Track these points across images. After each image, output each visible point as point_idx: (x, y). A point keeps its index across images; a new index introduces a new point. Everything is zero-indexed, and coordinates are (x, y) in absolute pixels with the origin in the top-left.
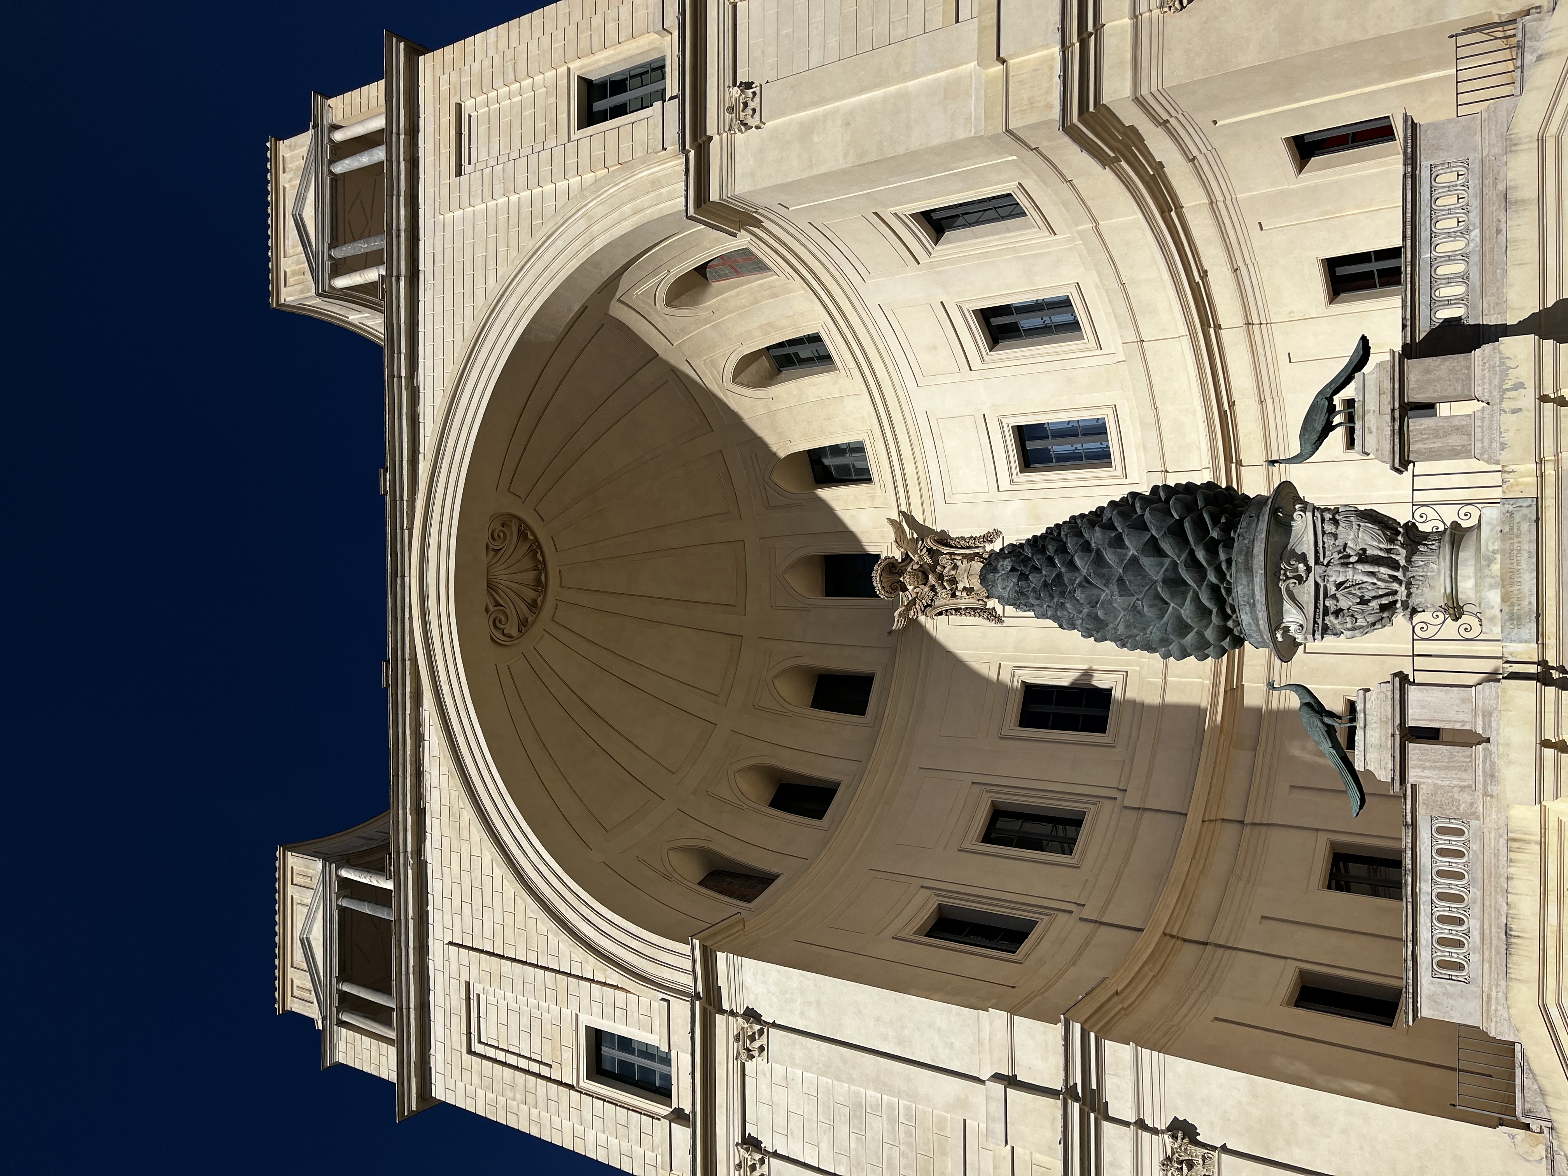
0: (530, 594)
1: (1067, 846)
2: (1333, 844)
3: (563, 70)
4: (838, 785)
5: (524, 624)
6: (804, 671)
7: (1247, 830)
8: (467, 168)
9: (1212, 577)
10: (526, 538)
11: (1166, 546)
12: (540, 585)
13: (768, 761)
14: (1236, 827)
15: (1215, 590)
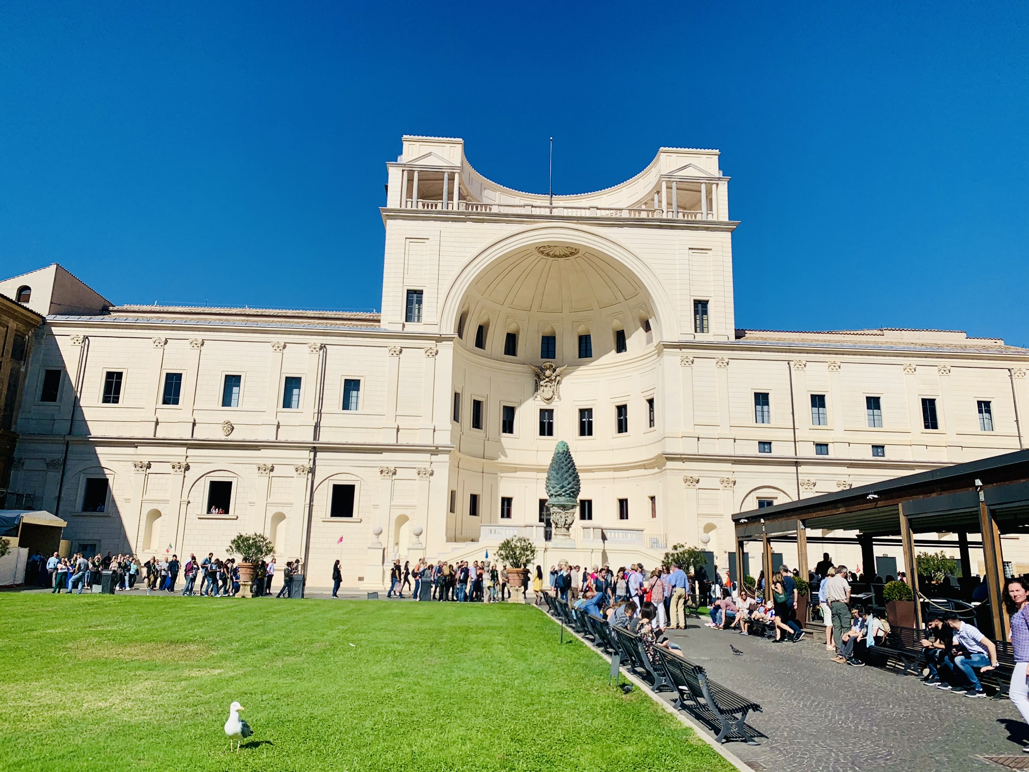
0: (551, 253)
1: (474, 425)
2: (479, 495)
3: (712, 295)
4: (485, 349)
5: (542, 252)
6: (518, 331)
7: (482, 473)
8: (691, 251)
9: (563, 494)
10: (571, 254)
11: (570, 486)
12: (555, 256)
13: (491, 324)
15: (561, 494)
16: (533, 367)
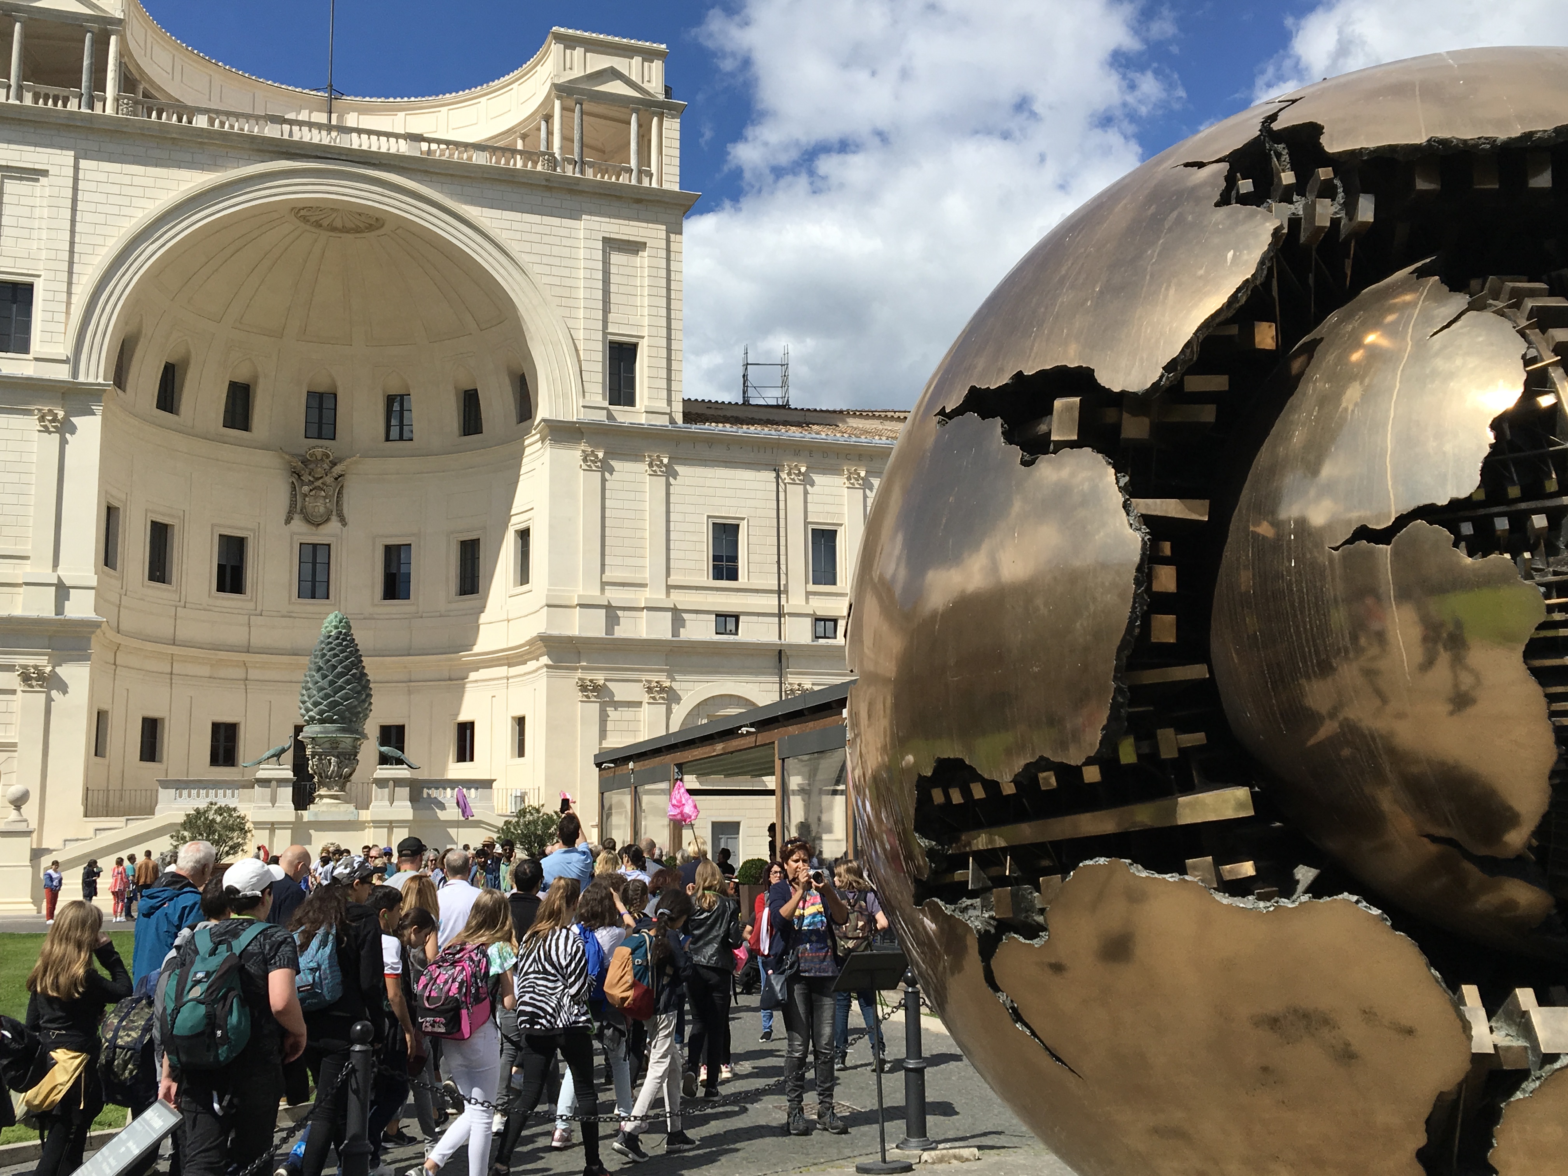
0: (325, 223)
1: (152, 577)
2: (163, 719)
3: (645, 333)
4: (177, 414)
5: (305, 220)
6: (255, 379)
7: (169, 676)
8: (608, 244)
9: (335, 718)
10: (367, 228)
11: (349, 702)
12: (333, 229)
13: (192, 362)
14: (169, 671)
15: (331, 718)
16: (287, 457)
